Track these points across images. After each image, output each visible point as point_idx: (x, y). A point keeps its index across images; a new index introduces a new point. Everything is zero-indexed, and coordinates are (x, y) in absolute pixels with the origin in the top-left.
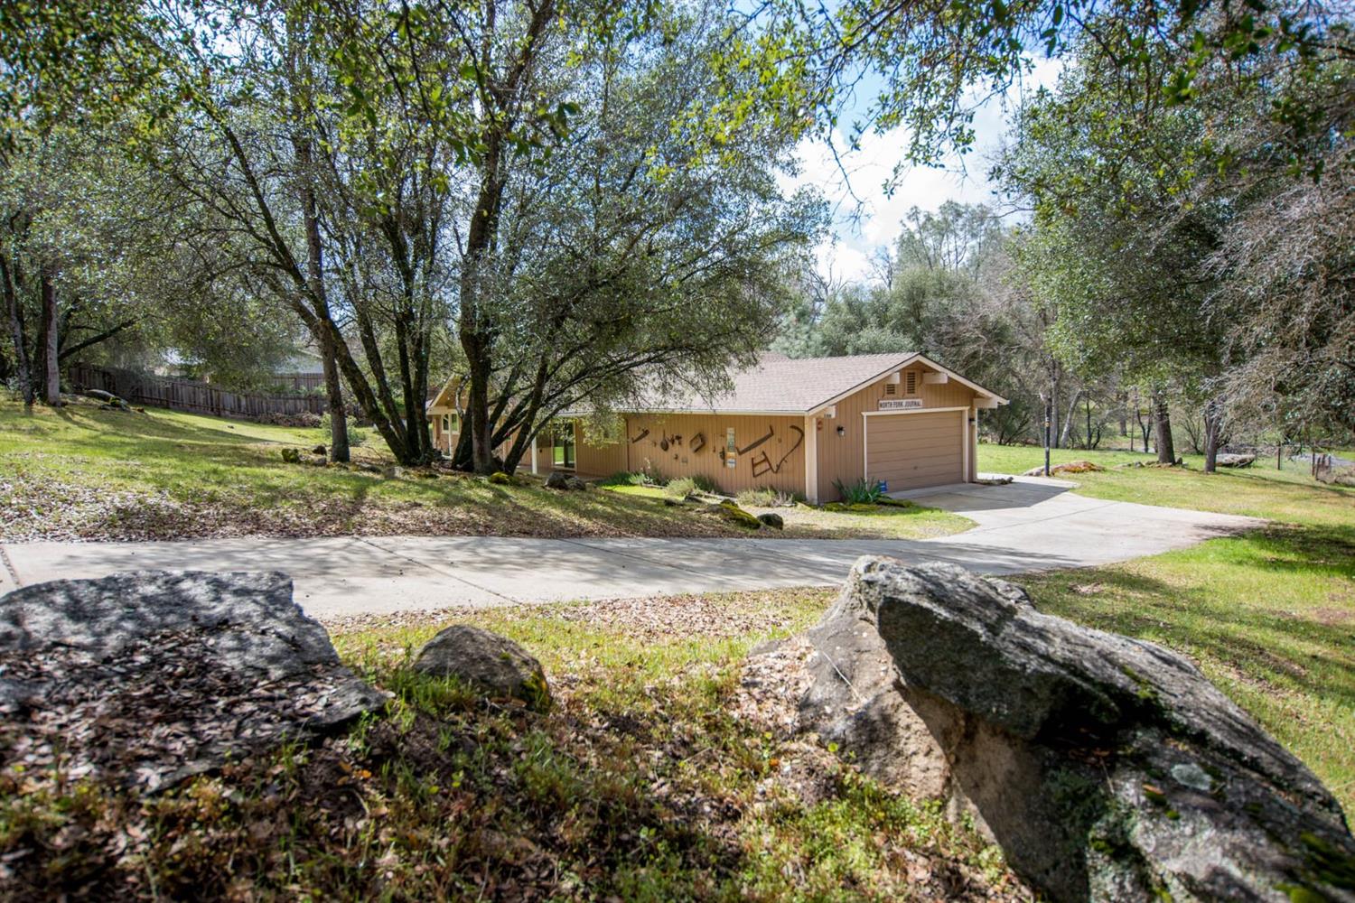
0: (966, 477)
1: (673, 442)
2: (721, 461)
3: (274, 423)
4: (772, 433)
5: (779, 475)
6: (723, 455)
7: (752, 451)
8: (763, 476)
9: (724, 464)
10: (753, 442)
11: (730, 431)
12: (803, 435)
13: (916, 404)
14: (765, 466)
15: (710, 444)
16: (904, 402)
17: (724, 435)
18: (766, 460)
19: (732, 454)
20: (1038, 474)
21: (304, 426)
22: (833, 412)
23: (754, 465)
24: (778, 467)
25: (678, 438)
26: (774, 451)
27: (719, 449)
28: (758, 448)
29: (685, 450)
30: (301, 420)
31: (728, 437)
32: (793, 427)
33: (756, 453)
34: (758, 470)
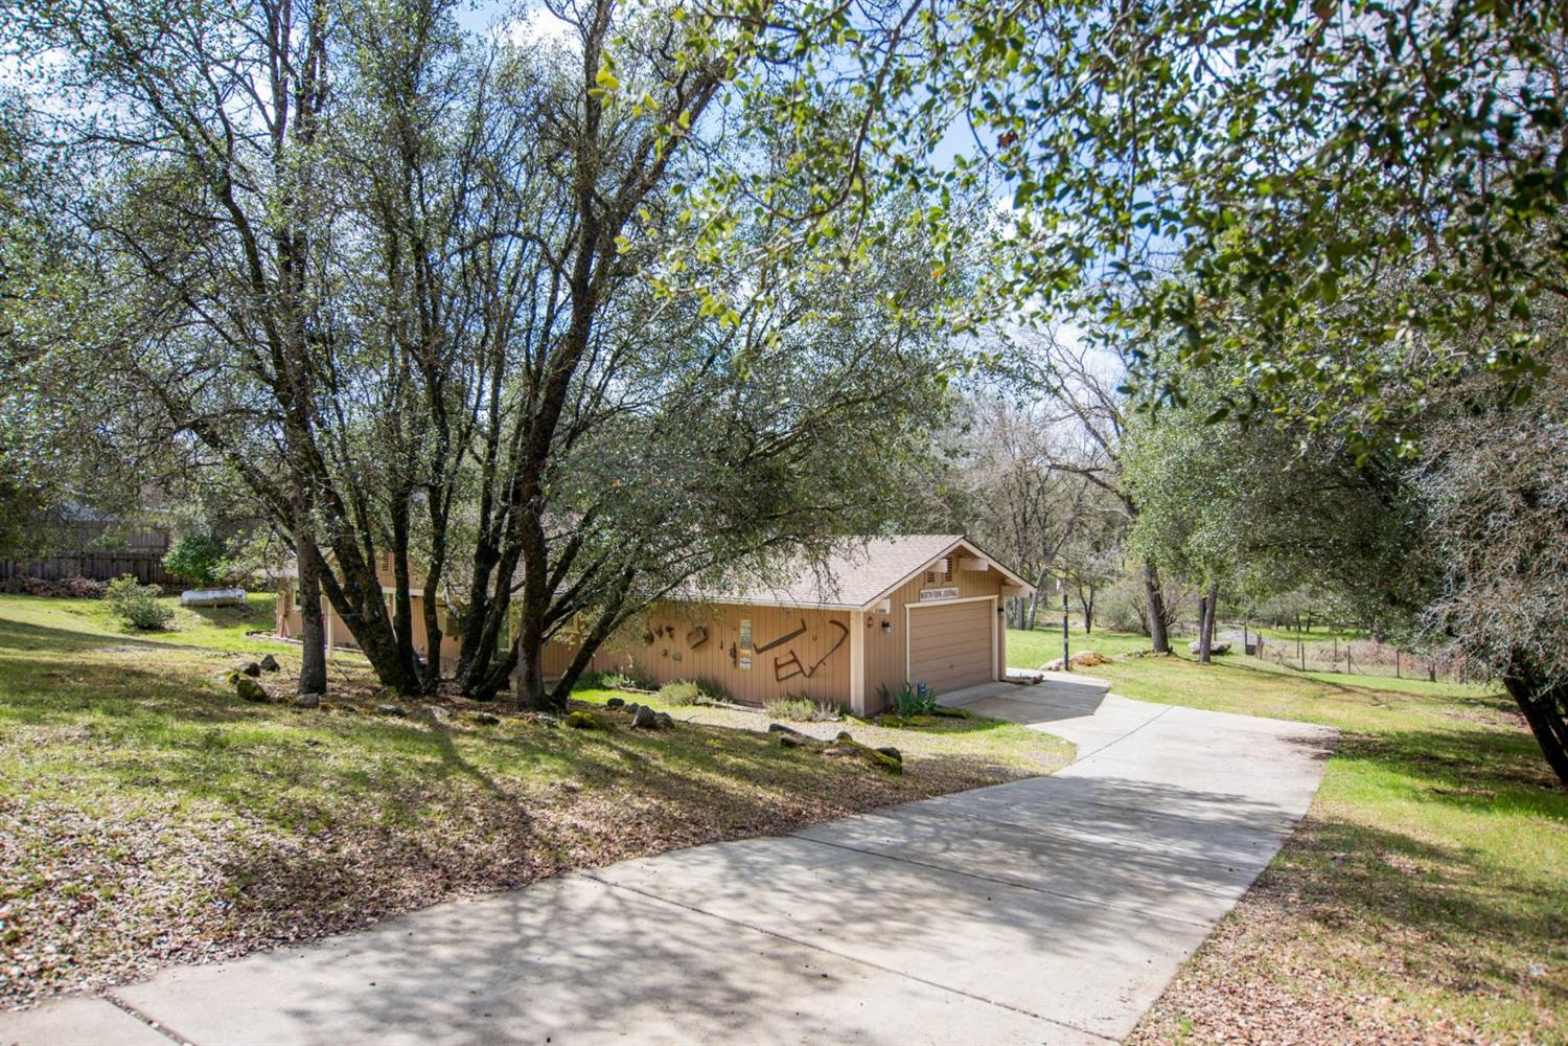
0: (996, 676)
1: (660, 633)
2: (731, 660)
3: (27, 592)
4: (804, 629)
5: (813, 681)
6: (734, 653)
7: (777, 649)
8: (791, 680)
9: (735, 663)
10: (776, 638)
11: (745, 623)
12: (847, 632)
13: (953, 593)
14: (794, 668)
15: (715, 638)
16: (943, 590)
17: (736, 629)
18: (795, 660)
19: (747, 652)
20: (1057, 669)
21: (72, 595)
22: (887, 606)
23: (777, 667)
24: (813, 670)
25: (670, 629)
26: (808, 651)
27: (728, 646)
28: (783, 646)
29: (680, 644)
30: (68, 588)
31: (742, 631)
32: (833, 622)
33: (781, 651)
34: (783, 673)
